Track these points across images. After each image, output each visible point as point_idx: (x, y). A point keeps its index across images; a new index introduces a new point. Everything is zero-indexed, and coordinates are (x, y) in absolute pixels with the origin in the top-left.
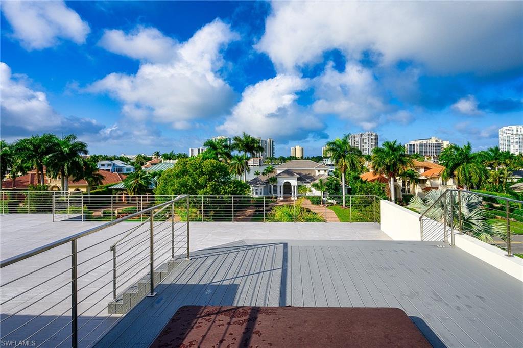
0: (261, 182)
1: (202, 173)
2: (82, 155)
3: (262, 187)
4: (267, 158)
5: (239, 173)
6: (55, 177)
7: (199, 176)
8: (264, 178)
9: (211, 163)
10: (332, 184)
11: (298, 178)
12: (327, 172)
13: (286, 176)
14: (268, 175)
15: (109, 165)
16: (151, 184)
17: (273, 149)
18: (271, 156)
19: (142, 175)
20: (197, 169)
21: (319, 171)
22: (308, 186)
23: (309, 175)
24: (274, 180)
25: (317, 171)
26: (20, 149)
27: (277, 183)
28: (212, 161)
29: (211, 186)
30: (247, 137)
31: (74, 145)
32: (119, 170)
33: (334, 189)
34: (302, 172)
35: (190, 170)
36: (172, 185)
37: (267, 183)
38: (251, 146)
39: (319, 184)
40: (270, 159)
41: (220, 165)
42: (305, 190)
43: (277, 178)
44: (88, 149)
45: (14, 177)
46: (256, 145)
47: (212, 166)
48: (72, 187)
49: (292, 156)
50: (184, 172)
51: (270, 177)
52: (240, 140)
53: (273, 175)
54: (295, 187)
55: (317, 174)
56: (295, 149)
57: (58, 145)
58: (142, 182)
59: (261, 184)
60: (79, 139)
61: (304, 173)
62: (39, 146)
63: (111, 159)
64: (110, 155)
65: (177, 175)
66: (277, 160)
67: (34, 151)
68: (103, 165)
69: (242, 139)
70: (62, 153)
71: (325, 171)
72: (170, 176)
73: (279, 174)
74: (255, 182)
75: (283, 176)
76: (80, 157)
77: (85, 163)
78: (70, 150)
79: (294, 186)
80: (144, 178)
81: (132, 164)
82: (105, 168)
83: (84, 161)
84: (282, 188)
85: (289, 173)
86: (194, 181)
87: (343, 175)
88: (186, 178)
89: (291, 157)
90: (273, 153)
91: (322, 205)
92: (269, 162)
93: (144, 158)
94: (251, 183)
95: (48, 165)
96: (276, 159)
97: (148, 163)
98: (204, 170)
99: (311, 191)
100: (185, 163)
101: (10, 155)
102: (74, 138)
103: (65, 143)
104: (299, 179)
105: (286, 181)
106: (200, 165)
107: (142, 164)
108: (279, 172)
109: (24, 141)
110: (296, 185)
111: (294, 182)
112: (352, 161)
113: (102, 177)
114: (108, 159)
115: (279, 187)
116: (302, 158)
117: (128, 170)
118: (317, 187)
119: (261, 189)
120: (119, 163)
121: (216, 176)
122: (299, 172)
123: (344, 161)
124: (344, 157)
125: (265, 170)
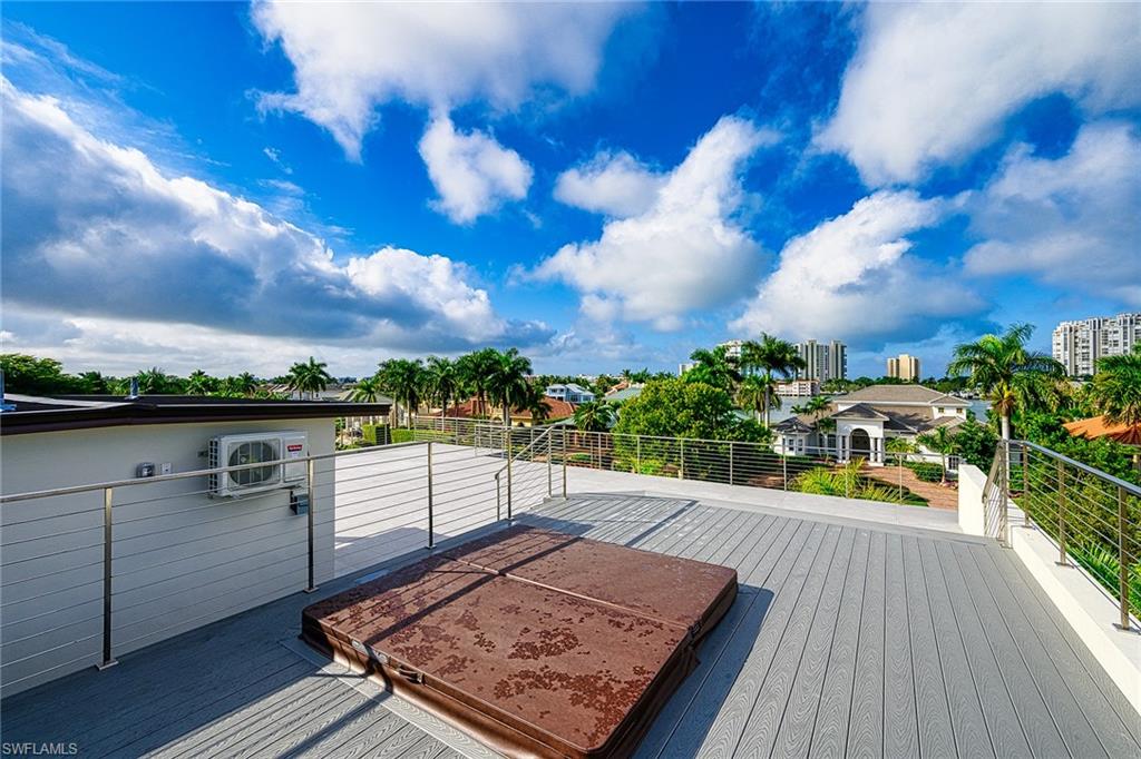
0: (800, 427)
1: (684, 406)
2: (525, 375)
3: (803, 437)
4: (830, 381)
5: (758, 408)
6: (496, 405)
7: (678, 410)
8: (808, 420)
9: (698, 389)
10: (972, 439)
11: (885, 422)
12: (964, 412)
13: (856, 416)
14: (815, 414)
15: (562, 390)
16: (609, 420)
17: (844, 362)
18: (840, 378)
19: (597, 407)
20: (675, 398)
21: (941, 410)
22: (912, 440)
23: (916, 418)
24: (829, 424)
25: (935, 410)
26: (462, 367)
27: (835, 430)
28: (701, 385)
29: (698, 428)
30: (769, 341)
31: (517, 363)
32: (574, 398)
33: (977, 451)
34: (897, 410)
35: (665, 400)
36: (637, 424)
37: (813, 429)
38: (779, 357)
39: (938, 438)
40: (837, 382)
41: (713, 392)
42: (903, 447)
43: (835, 421)
44: (532, 367)
45: (456, 404)
46: (788, 356)
47: (701, 394)
48: (515, 420)
49: (889, 376)
50: (656, 403)
51: (820, 418)
52: (757, 348)
53: (827, 414)
54: (879, 442)
55: (937, 415)
56: (898, 361)
57: (498, 362)
58: (597, 416)
59: (800, 431)
60: (523, 354)
61: (902, 413)
62: (480, 366)
63: (564, 383)
64: (563, 376)
65: (644, 407)
66: (851, 386)
67: (474, 370)
68: (554, 391)
69: (762, 344)
70: (503, 373)
71: (959, 410)
72: (635, 409)
73: (842, 413)
74: (787, 426)
75: (851, 417)
76: (522, 378)
77: (529, 387)
78: (510, 369)
79: (876, 439)
80: (600, 411)
81: (592, 390)
82: (557, 395)
83: (527, 385)
84: (847, 440)
85: (865, 411)
86: (671, 418)
87: (1004, 420)
88: (657, 413)
89: (885, 378)
90: (844, 370)
91: (943, 483)
92: (835, 389)
93: (608, 380)
94: (779, 428)
95: (489, 389)
96: (849, 382)
97: (614, 388)
98: (686, 400)
99: (918, 452)
100: (656, 389)
101: (452, 377)
102: (516, 353)
103: (506, 360)
104: (886, 425)
105: (855, 427)
106: (680, 392)
107: (606, 390)
108: (841, 408)
109: (466, 358)
110: (882, 436)
111: (875, 431)
112: (1032, 390)
113: (549, 408)
114: (560, 383)
115: (841, 439)
116: (916, 380)
117: (587, 398)
118: (932, 443)
119: (801, 441)
120: (574, 388)
121: (706, 412)
122: (891, 410)
123: (1008, 389)
124: (1008, 378)
125: (810, 403)
